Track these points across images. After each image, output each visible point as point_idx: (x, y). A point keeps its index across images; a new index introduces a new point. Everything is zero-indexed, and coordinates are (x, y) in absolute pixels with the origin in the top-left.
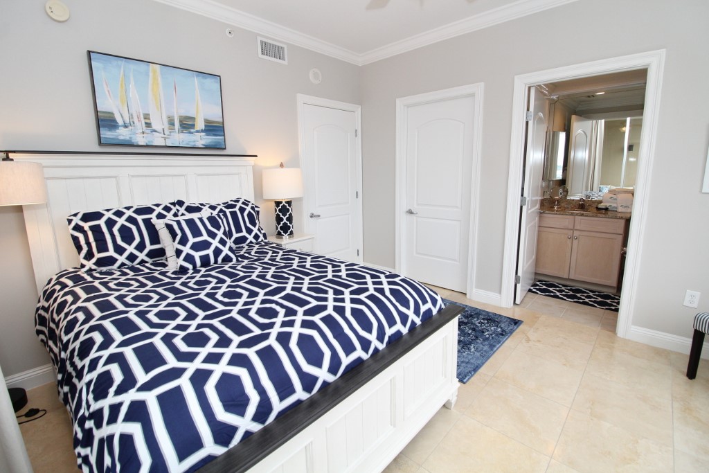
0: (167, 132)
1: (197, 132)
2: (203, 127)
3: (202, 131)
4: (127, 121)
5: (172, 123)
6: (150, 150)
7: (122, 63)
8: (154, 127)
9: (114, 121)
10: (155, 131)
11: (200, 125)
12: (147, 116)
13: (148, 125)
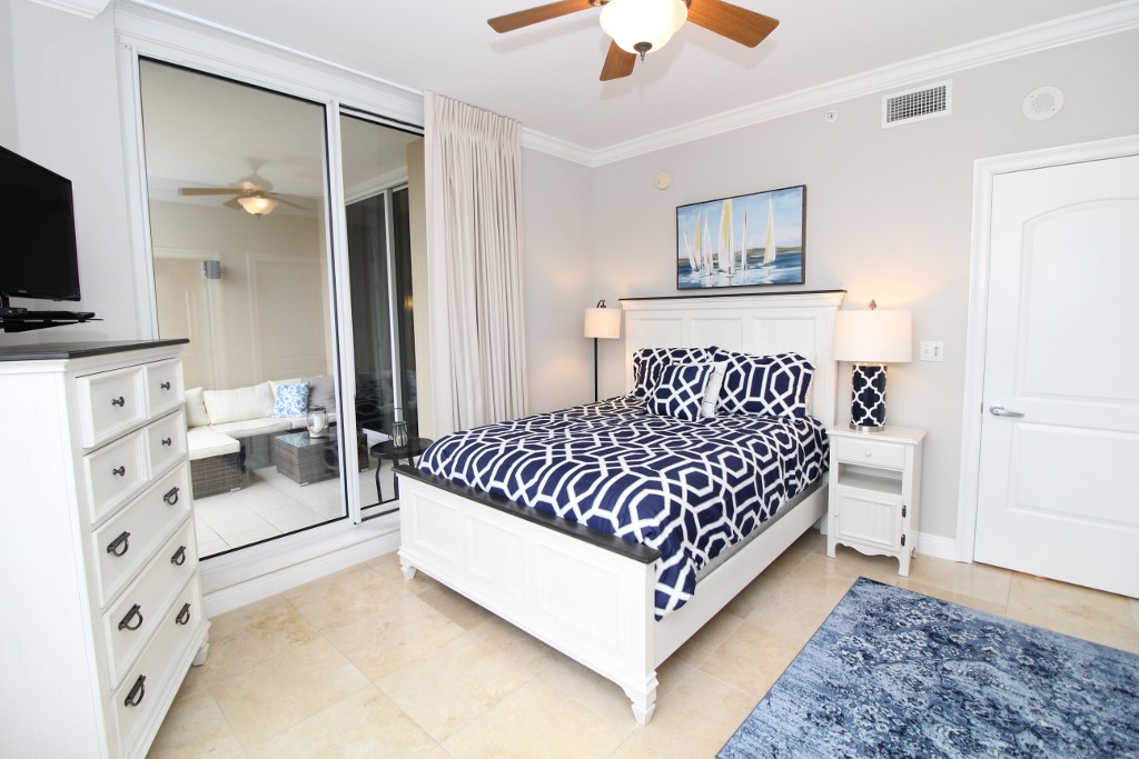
0: (732, 271)
1: (766, 265)
2: (774, 258)
3: (772, 264)
4: (699, 264)
5: (738, 260)
6: (717, 292)
7: (700, 208)
8: (721, 267)
9: (689, 266)
10: (721, 271)
11: (771, 256)
12: (715, 257)
13: (716, 265)
